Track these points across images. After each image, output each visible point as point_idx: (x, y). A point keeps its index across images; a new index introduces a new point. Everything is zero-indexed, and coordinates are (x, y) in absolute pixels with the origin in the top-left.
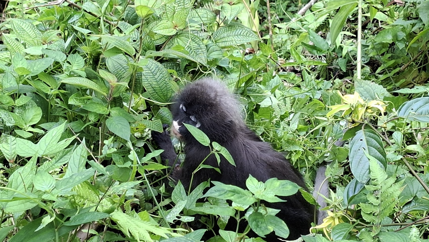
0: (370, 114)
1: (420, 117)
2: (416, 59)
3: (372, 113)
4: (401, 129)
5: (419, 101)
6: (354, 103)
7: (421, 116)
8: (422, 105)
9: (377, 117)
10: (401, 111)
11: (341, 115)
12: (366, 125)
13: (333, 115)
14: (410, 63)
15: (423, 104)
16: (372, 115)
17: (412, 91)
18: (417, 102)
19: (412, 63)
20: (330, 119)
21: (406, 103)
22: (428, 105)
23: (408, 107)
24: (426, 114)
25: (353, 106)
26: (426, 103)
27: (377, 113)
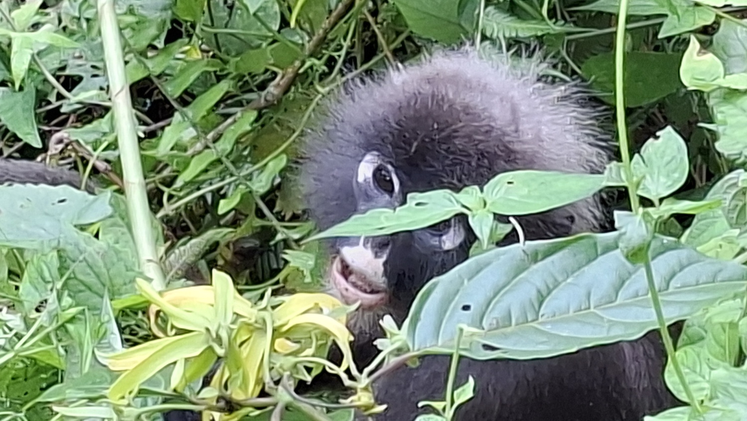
0: (293, 360)
1: (506, 336)
2: (324, 42)
3: (295, 354)
4: (438, 405)
5: (488, 264)
6: (221, 323)
7: (509, 330)
8: (501, 283)
9: (318, 364)
10: (419, 325)
11: (168, 383)
12: (287, 408)
13: (136, 391)
14: (303, 63)
15: (504, 280)
16: (300, 362)
18: (478, 272)
19: (308, 64)
20: (126, 410)
21: (435, 285)
22: (526, 280)
23: (446, 302)
24: (527, 322)
25: (219, 339)
26: (520, 270)
27: (319, 348)
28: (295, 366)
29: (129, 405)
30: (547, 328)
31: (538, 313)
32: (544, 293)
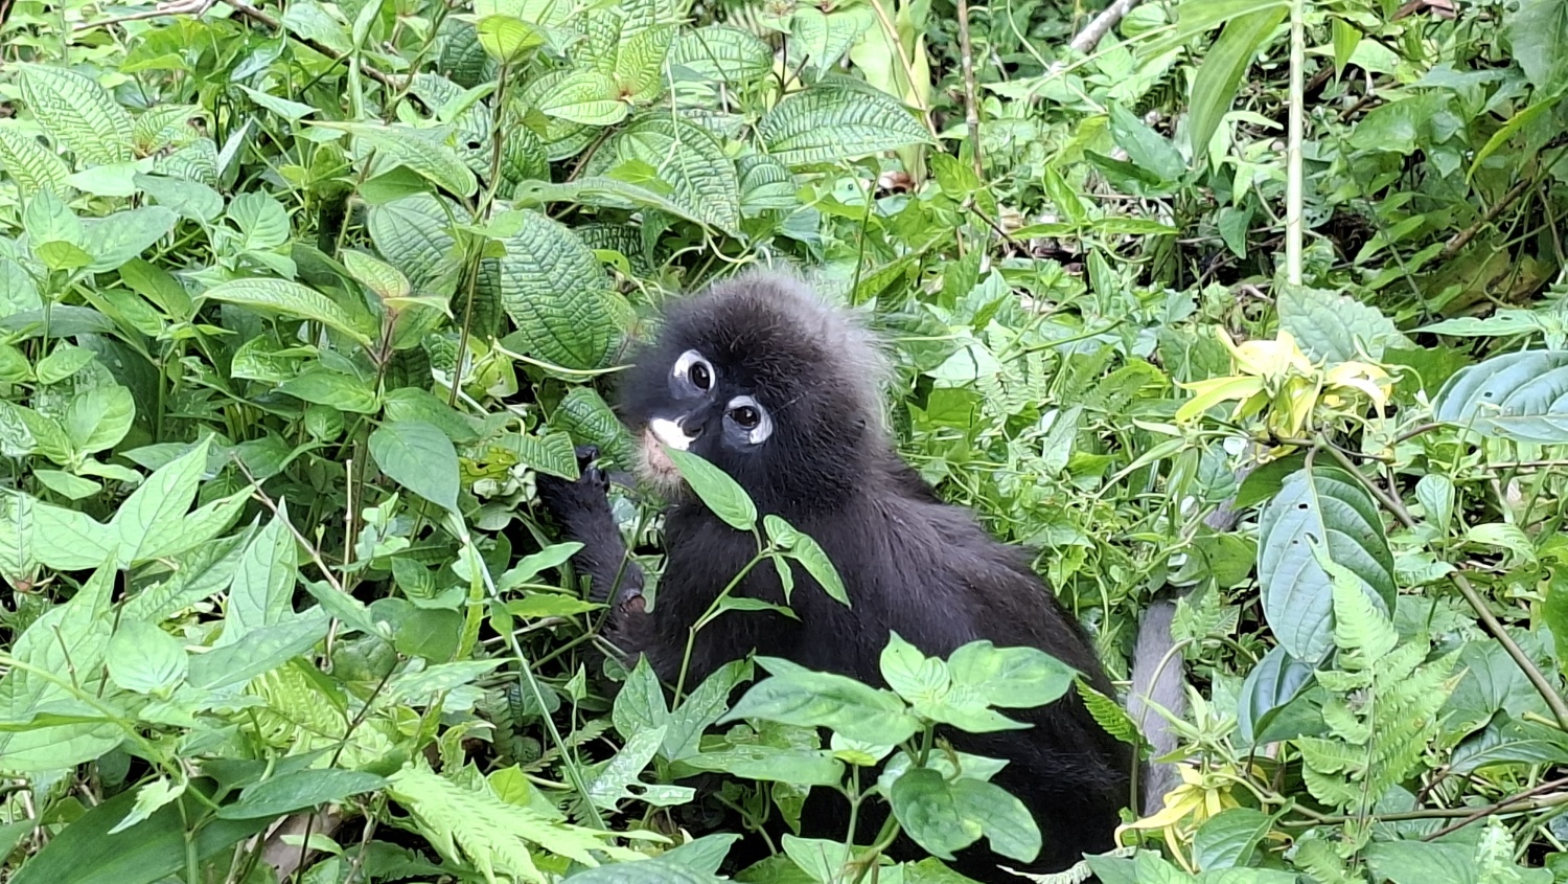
0: (1336, 413)
1: (1516, 423)
2: (1501, 212)
3: (1341, 409)
4: (1445, 466)
5: (1514, 363)
6: (1278, 373)
7: (1520, 419)
8: (1522, 380)
9: (1359, 422)
10: (1446, 402)
11: (1230, 415)
12: (1321, 450)
13: (1200, 417)
14: (1481, 226)
15: (1526, 377)
16: (1343, 417)
17: (1485, 326)
18: (1505, 367)
19: (1485, 226)
20: (1189, 431)
21: (1466, 372)
22: (1545, 380)
23: (1473, 387)
24: (1537, 414)
25: (1272, 384)
26: (1540, 372)
27: (1359, 407)
28: (1337, 418)
29: (1192, 427)
30: (1552, 422)
31: (1548, 408)
32: (1557, 393)
